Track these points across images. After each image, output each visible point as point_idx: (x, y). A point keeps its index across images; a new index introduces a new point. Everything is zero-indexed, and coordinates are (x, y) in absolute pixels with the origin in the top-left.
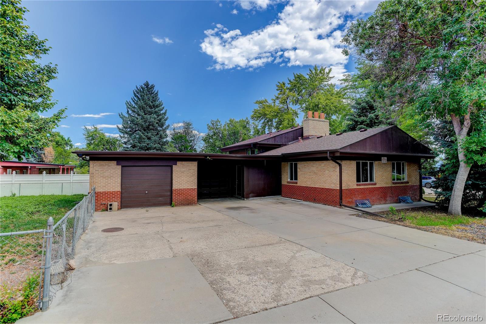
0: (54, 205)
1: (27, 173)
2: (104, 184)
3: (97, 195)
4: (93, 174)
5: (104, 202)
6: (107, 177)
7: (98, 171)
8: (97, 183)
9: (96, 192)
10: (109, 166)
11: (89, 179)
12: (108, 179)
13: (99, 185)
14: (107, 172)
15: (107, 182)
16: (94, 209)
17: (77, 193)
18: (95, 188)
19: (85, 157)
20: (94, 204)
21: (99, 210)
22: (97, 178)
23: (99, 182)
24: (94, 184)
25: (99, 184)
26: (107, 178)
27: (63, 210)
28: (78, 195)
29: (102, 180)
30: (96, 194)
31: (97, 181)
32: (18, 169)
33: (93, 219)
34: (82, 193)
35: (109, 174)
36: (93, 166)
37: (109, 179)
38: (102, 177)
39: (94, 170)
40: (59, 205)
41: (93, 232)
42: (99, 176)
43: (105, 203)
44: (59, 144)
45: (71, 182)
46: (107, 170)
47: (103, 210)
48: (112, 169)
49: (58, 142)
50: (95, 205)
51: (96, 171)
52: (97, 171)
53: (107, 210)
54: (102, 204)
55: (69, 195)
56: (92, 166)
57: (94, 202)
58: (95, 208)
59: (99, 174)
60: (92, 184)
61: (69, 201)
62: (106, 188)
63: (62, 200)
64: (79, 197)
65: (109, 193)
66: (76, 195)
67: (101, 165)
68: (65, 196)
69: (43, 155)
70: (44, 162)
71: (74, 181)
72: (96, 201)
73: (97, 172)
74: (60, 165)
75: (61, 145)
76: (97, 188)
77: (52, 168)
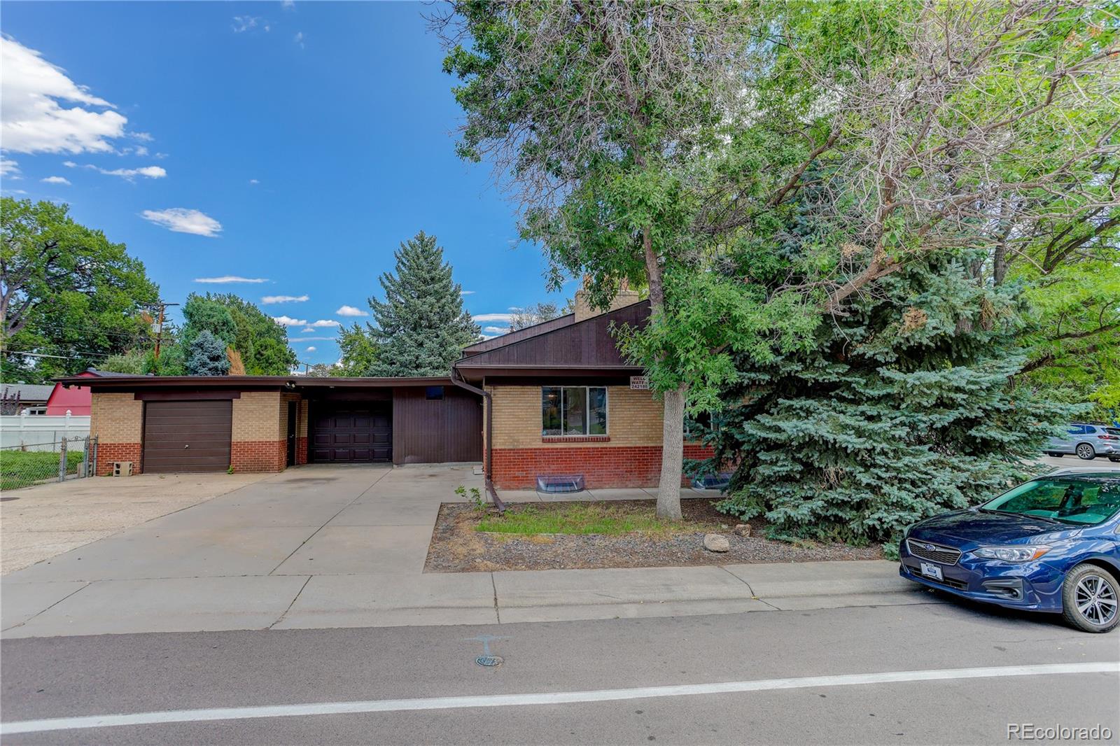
2: (113, 430)
3: (102, 449)
5: (112, 460)
6: (118, 419)
7: (105, 409)
8: (101, 430)
9: (99, 445)
10: (122, 401)
11: (90, 422)
12: (121, 423)
13: (105, 433)
14: (118, 411)
15: (117, 428)
18: (97, 437)
21: (103, 473)
22: (102, 422)
23: (106, 428)
24: (97, 431)
29: (110, 425)
31: (102, 426)
35: (122, 414)
38: (110, 419)
42: (106, 418)
43: (113, 463)
48: (126, 406)
50: (97, 466)
52: (102, 409)
54: (108, 464)
58: (97, 471)
59: (105, 414)
60: (94, 430)
62: (117, 437)
65: (120, 446)
67: (110, 399)
72: (99, 459)
76: (101, 438)
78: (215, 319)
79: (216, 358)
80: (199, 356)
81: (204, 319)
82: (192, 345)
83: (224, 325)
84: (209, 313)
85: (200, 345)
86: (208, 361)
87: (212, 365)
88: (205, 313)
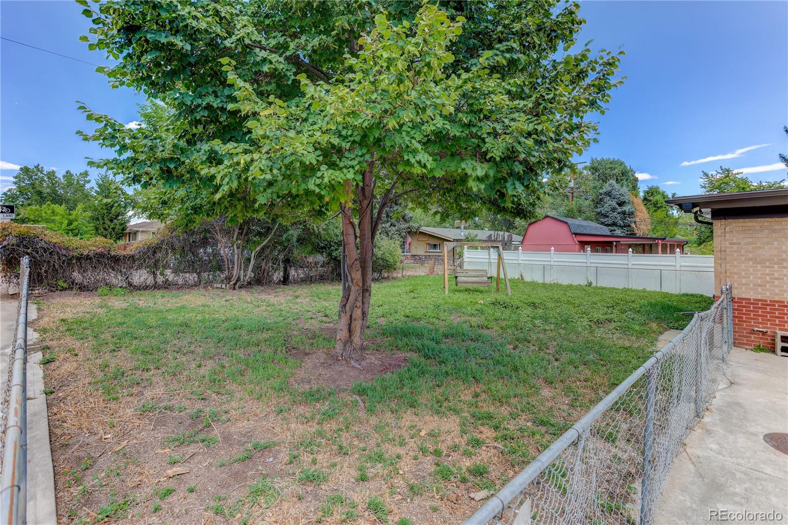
0: (639, 312)
1: (612, 252)
2: (760, 278)
3: (738, 306)
4: (723, 253)
5: (761, 326)
6: (769, 260)
7: (739, 244)
8: (736, 276)
9: (734, 298)
10: (774, 231)
11: (713, 265)
12: (773, 267)
13: (744, 281)
14: (766, 248)
15: (768, 275)
16: (731, 341)
17: (690, 292)
18: (731, 288)
19: (700, 211)
20: (731, 327)
21: (746, 344)
22: (735, 263)
23: (743, 273)
24: (729, 277)
25: (744, 277)
26: (767, 264)
27: (654, 326)
28: (692, 295)
29: (751, 270)
30: (736, 302)
31: (735, 270)
32: (599, 246)
33: (728, 372)
34: (700, 293)
35: (775, 252)
36: (722, 233)
37: (776, 266)
38: (751, 259)
39: (727, 243)
40: (648, 313)
41: (731, 432)
42: (743, 259)
43: (765, 330)
44: (659, 205)
45: (678, 268)
46: (767, 243)
47: (758, 349)
48: (783, 239)
49: (657, 203)
50: (734, 332)
51: (731, 244)
52: (735, 244)
53: (773, 350)
54: (753, 332)
55: (674, 292)
56: (720, 232)
57: (730, 322)
58: (734, 339)
59: (741, 252)
60: (721, 276)
61: (669, 307)
62: (767, 290)
63: (656, 305)
64: (695, 300)
65: (777, 304)
66: (687, 295)
67: (747, 228)
68: (665, 295)
69: (633, 225)
70: (635, 234)
71: (683, 269)
72: (733, 320)
73: (735, 247)
74: (658, 239)
75: (662, 207)
76: (736, 288)
77: (647, 244)
78: (616, 170)
79: (621, 204)
80: (610, 203)
81: (607, 172)
82: (601, 194)
83: (623, 175)
84: (611, 166)
85: (608, 194)
86: (617, 206)
87: (620, 210)
88: (608, 166)
